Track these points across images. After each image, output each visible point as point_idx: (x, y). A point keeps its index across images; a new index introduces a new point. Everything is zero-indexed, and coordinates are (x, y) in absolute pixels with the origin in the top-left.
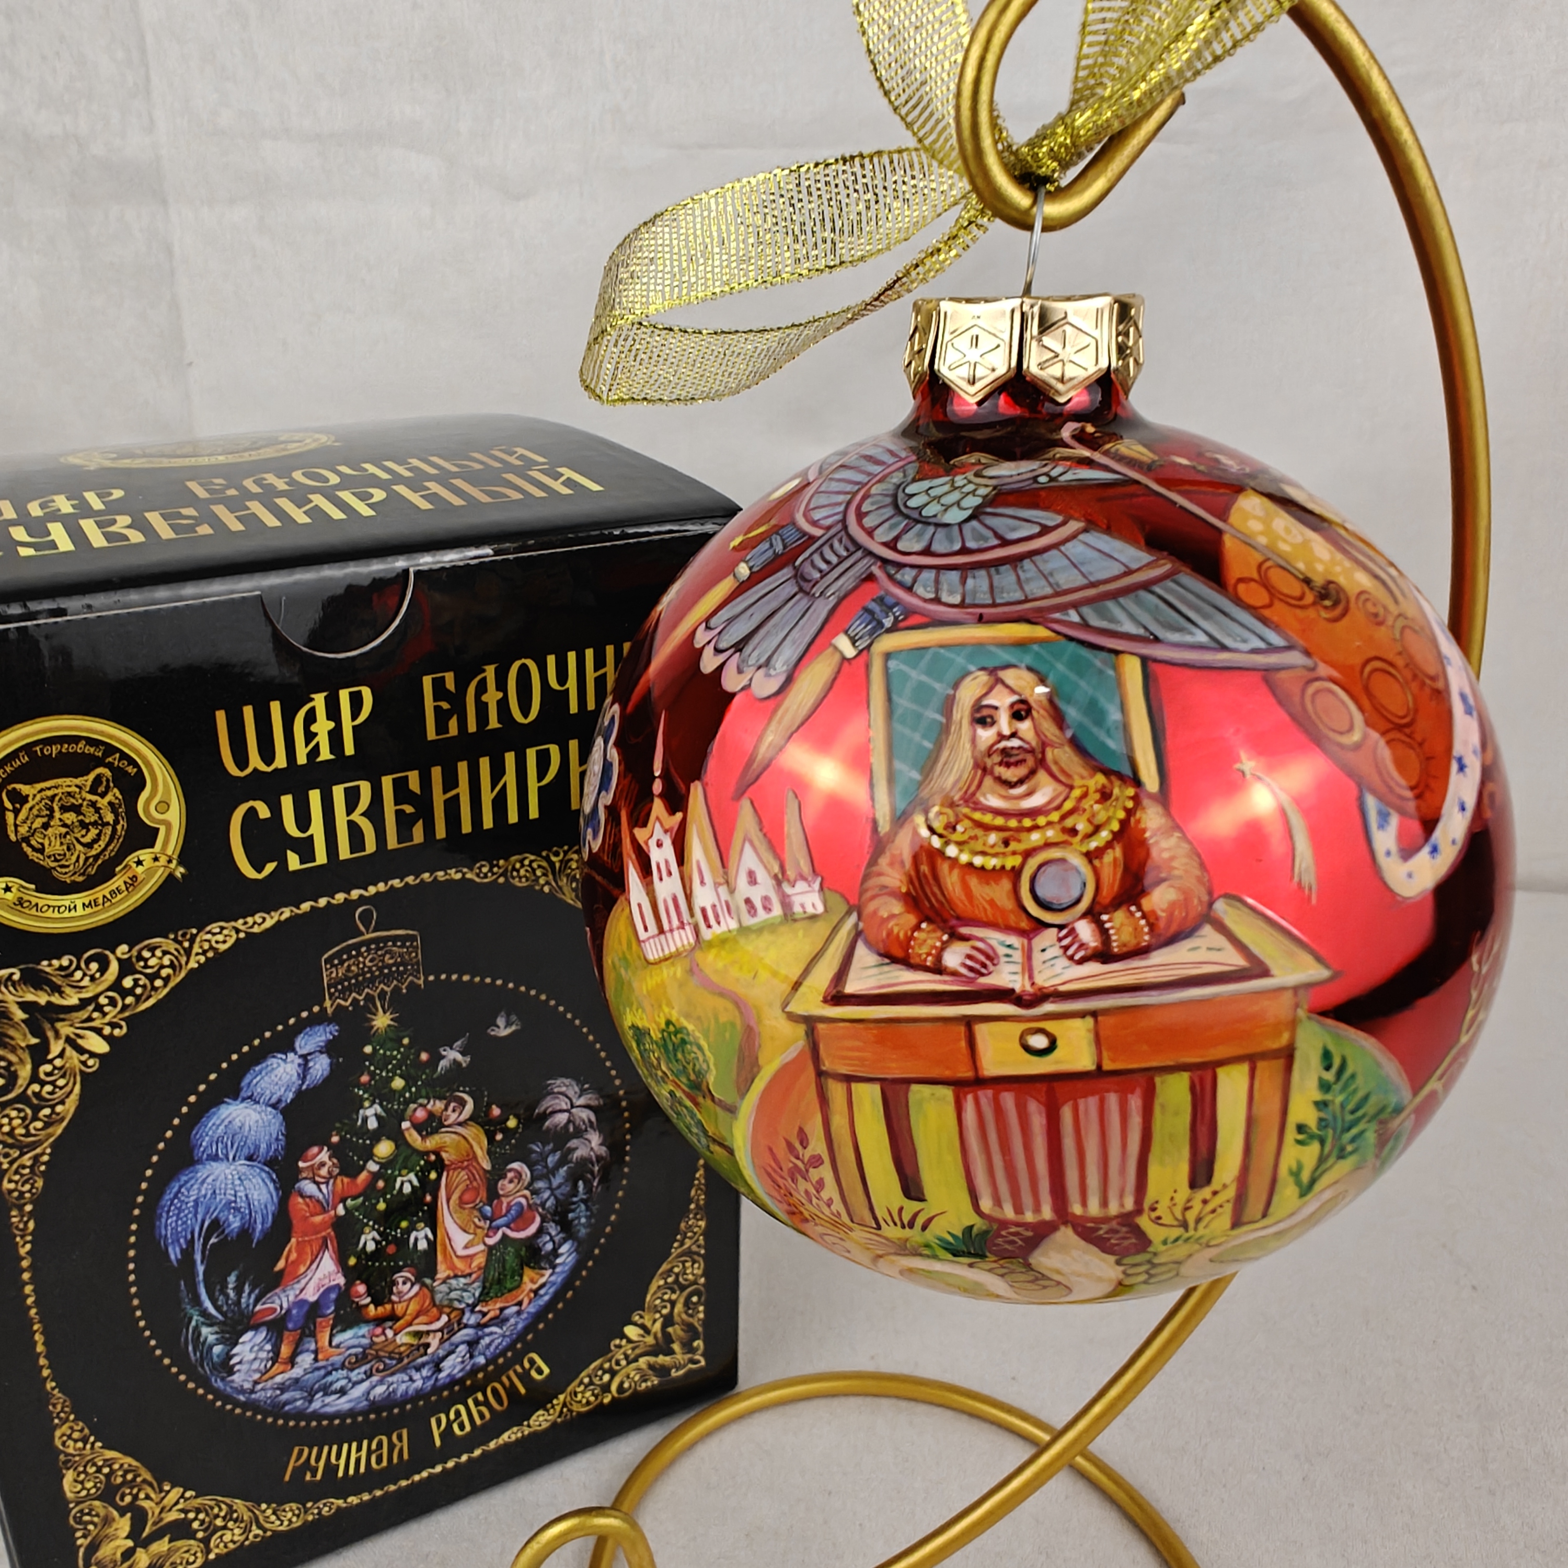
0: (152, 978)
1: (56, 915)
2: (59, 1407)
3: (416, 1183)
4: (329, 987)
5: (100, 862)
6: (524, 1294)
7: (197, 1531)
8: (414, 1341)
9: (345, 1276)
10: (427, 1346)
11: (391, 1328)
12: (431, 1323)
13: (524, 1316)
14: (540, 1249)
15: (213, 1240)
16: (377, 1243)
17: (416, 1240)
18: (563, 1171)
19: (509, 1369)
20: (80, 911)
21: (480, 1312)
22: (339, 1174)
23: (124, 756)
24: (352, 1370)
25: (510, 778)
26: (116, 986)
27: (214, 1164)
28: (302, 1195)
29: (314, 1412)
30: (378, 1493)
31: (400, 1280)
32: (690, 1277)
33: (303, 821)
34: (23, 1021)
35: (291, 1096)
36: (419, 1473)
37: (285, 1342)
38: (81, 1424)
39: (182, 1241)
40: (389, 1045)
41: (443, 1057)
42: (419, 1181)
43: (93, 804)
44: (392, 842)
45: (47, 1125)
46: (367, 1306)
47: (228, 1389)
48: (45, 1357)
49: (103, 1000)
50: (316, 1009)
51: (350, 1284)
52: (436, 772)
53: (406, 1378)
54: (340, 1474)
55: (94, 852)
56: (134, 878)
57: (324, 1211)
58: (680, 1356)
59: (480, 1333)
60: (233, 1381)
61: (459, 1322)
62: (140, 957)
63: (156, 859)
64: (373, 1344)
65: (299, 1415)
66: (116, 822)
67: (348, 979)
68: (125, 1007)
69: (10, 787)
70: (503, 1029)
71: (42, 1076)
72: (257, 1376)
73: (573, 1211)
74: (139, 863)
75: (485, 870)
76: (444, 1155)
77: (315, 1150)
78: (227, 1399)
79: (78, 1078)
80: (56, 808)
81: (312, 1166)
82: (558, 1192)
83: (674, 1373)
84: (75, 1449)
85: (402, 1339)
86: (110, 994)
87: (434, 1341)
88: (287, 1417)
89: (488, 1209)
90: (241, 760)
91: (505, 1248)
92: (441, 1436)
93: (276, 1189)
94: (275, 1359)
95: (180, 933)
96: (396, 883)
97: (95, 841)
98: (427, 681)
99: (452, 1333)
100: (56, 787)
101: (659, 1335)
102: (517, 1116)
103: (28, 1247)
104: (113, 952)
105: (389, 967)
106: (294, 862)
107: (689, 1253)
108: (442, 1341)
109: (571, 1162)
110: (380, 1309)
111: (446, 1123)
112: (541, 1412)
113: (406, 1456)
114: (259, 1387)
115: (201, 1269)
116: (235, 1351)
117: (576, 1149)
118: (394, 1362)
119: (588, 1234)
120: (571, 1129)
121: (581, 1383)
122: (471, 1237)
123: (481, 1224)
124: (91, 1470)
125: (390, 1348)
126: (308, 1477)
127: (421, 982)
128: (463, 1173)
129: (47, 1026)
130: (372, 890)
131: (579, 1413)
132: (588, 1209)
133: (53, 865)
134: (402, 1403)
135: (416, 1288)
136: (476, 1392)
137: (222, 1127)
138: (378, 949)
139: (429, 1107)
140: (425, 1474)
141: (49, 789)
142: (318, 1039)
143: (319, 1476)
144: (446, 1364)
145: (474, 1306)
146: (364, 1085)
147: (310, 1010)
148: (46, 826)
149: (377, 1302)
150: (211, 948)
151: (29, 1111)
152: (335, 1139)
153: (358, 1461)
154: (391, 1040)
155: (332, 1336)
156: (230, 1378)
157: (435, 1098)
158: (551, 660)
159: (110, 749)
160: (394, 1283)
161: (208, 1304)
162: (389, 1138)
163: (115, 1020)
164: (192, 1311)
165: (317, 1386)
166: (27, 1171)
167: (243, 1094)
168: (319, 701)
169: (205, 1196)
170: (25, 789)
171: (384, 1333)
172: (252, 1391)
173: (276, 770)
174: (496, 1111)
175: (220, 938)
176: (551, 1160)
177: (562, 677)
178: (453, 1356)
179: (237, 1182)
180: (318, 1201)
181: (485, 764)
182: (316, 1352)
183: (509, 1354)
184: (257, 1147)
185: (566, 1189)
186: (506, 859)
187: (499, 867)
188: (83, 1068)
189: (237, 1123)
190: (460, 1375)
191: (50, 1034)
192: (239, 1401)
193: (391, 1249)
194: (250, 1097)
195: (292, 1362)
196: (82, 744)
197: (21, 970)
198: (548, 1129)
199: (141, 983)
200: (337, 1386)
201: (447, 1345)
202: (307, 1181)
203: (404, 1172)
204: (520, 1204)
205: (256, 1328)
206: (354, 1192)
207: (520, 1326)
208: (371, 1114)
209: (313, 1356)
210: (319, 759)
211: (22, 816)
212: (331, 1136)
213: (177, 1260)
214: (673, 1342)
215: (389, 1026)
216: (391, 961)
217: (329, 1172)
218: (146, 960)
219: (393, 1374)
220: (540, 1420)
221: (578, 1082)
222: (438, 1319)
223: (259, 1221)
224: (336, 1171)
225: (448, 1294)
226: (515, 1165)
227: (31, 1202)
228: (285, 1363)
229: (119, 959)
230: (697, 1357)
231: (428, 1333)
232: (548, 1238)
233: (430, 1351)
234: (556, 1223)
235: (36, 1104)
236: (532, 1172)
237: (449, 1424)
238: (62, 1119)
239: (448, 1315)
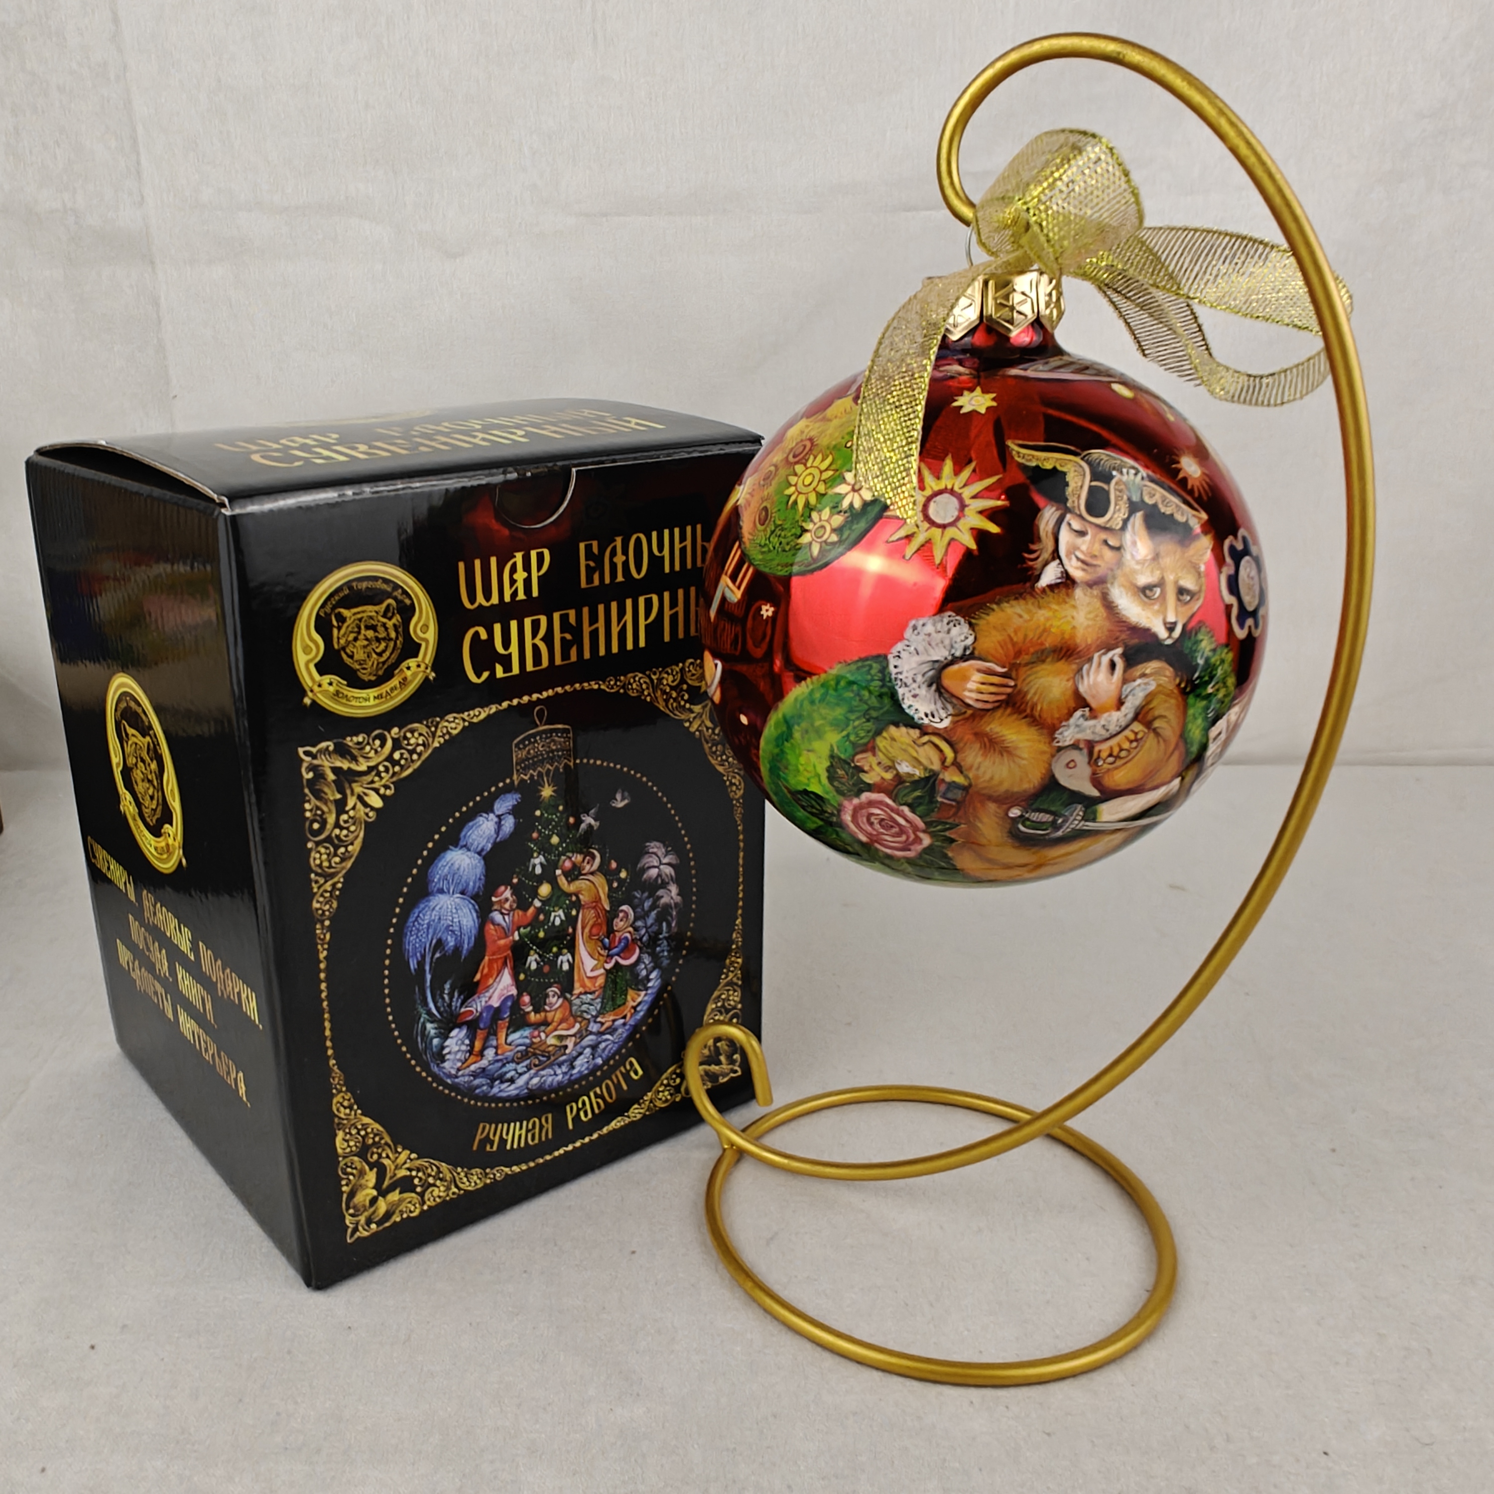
0: (413, 752)
1: (358, 704)
2: (337, 1080)
3: (563, 918)
4: (517, 764)
5: (386, 666)
6: (627, 1011)
7: (416, 1186)
8: (558, 1044)
9: (517, 988)
10: (566, 1047)
11: (544, 1031)
12: (568, 1029)
13: (627, 1027)
14: (638, 975)
15: (437, 955)
16: (538, 963)
17: (562, 962)
18: (653, 914)
19: (616, 1070)
20: (372, 702)
21: (600, 1022)
22: (518, 907)
23: (405, 592)
24: (518, 1063)
25: (629, 617)
26: (390, 758)
27: (440, 896)
28: (493, 923)
29: (494, 1095)
30: (532, 1164)
31: (551, 994)
32: (732, 1003)
33: (506, 644)
34: (334, 781)
35: (490, 846)
36: (558, 1150)
37: (478, 1038)
38: (349, 1094)
39: (418, 955)
40: (550, 811)
41: (582, 822)
42: (566, 916)
43: (384, 625)
44: (558, 661)
45: (343, 860)
46: (528, 1013)
47: (441, 1074)
48: (331, 1040)
49: (381, 768)
50: (508, 781)
51: (520, 994)
52: (586, 610)
53: (552, 1073)
54: (508, 1147)
55: (382, 660)
56: (405, 679)
57: (506, 936)
58: (725, 1067)
59: (600, 1039)
60: (444, 1068)
61: (587, 1030)
62: (405, 738)
63: (419, 666)
64: (533, 1043)
65: (485, 1098)
66: (397, 638)
67: (528, 759)
68: (394, 774)
69: (337, 611)
70: (620, 803)
71: (342, 823)
72: (459, 1064)
73: (659, 945)
74: (408, 668)
75: (612, 683)
76: (581, 897)
77: (502, 888)
78: (441, 1082)
79: (363, 826)
80: (363, 627)
81: (500, 901)
82: (650, 930)
83: (723, 1080)
84: (345, 1114)
85: (551, 1041)
86: (386, 764)
87: (570, 1043)
88: (477, 1098)
89: (607, 940)
90: (472, 599)
91: (617, 972)
92: (573, 1119)
93: (478, 917)
94: (471, 1052)
95: (430, 720)
96: (559, 690)
97: (384, 651)
98: (582, 546)
99: (582, 1038)
100: (363, 612)
101: (712, 1048)
102: (627, 870)
103: (325, 953)
104: (389, 733)
105: (552, 751)
106: (500, 672)
107: (731, 983)
108: (576, 1044)
109: (658, 907)
110: (538, 1016)
111: (584, 872)
112: (636, 1106)
113: (550, 1136)
114: (460, 1073)
115: (428, 977)
116: (447, 1043)
117: (662, 897)
118: (544, 1059)
119: (669, 964)
120: (660, 881)
121: (662, 1084)
122: (596, 962)
123: (602, 952)
124: (354, 1132)
125: (542, 1048)
126: (488, 1148)
127: (571, 764)
128: (592, 911)
129: (347, 785)
130: (545, 694)
131: (661, 1108)
132: (669, 945)
133: (358, 667)
134: (548, 1092)
135: (561, 1000)
136: (595, 1087)
137: (447, 868)
138: (547, 738)
139: (573, 859)
140: (561, 1151)
141: (359, 613)
142: (508, 804)
143: (495, 1148)
144: (578, 1062)
145: (596, 1017)
146: (535, 840)
147: (504, 782)
148: (356, 639)
149: (537, 1010)
150: (448, 732)
151: (332, 849)
152: (515, 881)
153: (520, 1136)
154: (553, 806)
155: (507, 1035)
156: (442, 1065)
157: (577, 852)
158: (654, 534)
159: (396, 587)
160: (547, 996)
161: (432, 1005)
162: (548, 882)
163: (388, 783)
164: (422, 1010)
165: (496, 1075)
166: (327, 895)
167: (462, 843)
168: (519, 557)
169: (434, 921)
170: (346, 613)
171: (539, 1036)
172: (457, 1077)
173: (492, 605)
174: (614, 865)
175: (453, 725)
176: (647, 905)
177: (661, 548)
178: (582, 1057)
179: (454, 911)
180: (503, 928)
181: (614, 605)
182: (496, 1048)
183: (617, 1057)
184: (468, 885)
185: (655, 928)
186: (625, 676)
187: (620, 681)
188: (367, 819)
189: (456, 866)
190: (586, 1072)
191: (348, 792)
192: (447, 1083)
193: (546, 969)
194: (465, 846)
195: (481, 1054)
196: (380, 581)
197: (335, 744)
198: (645, 881)
199: (405, 756)
200: (508, 1076)
201: (578, 1047)
202: (496, 913)
203: (556, 909)
204: (626, 938)
205: (460, 1026)
206: (526, 922)
207: (624, 1035)
208: (538, 861)
209: (494, 1050)
210: (518, 599)
211: (342, 631)
212: (512, 878)
213: (415, 970)
214: (721, 1054)
215: (551, 796)
216: (554, 748)
217: (511, 906)
218: (408, 739)
219: (543, 1069)
220: (636, 1113)
221: (666, 846)
222: (573, 1026)
223: (466, 942)
224: (515, 906)
225: (580, 1006)
226: (624, 907)
227: (329, 919)
228: (477, 1055)
229: (393, 739)
230: (737, 1068)
231: (567, 1037)
232: (643, 966)
233: (567, 1051)
234: (649, 954)
235: (335, 843)
236: (635, 913)
237: (579, 1110)
238: (350, 857)
239: (580, 1023)
